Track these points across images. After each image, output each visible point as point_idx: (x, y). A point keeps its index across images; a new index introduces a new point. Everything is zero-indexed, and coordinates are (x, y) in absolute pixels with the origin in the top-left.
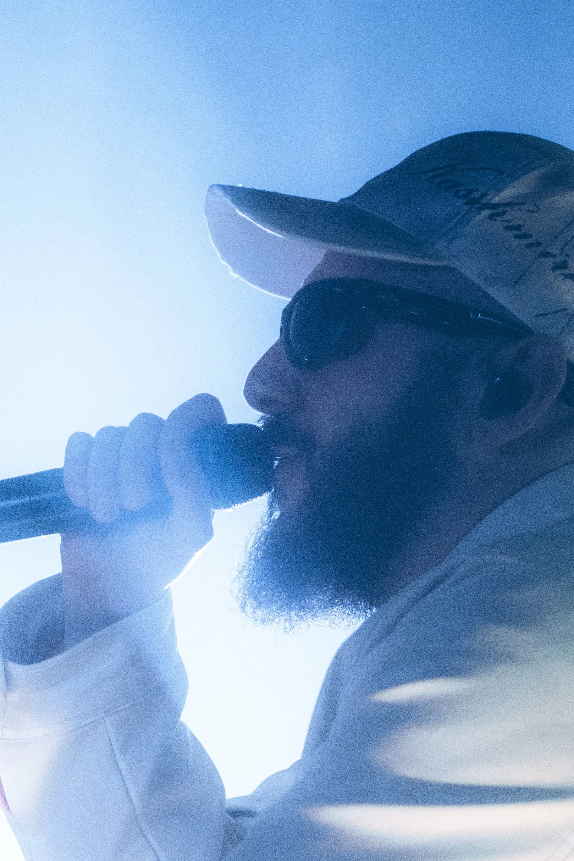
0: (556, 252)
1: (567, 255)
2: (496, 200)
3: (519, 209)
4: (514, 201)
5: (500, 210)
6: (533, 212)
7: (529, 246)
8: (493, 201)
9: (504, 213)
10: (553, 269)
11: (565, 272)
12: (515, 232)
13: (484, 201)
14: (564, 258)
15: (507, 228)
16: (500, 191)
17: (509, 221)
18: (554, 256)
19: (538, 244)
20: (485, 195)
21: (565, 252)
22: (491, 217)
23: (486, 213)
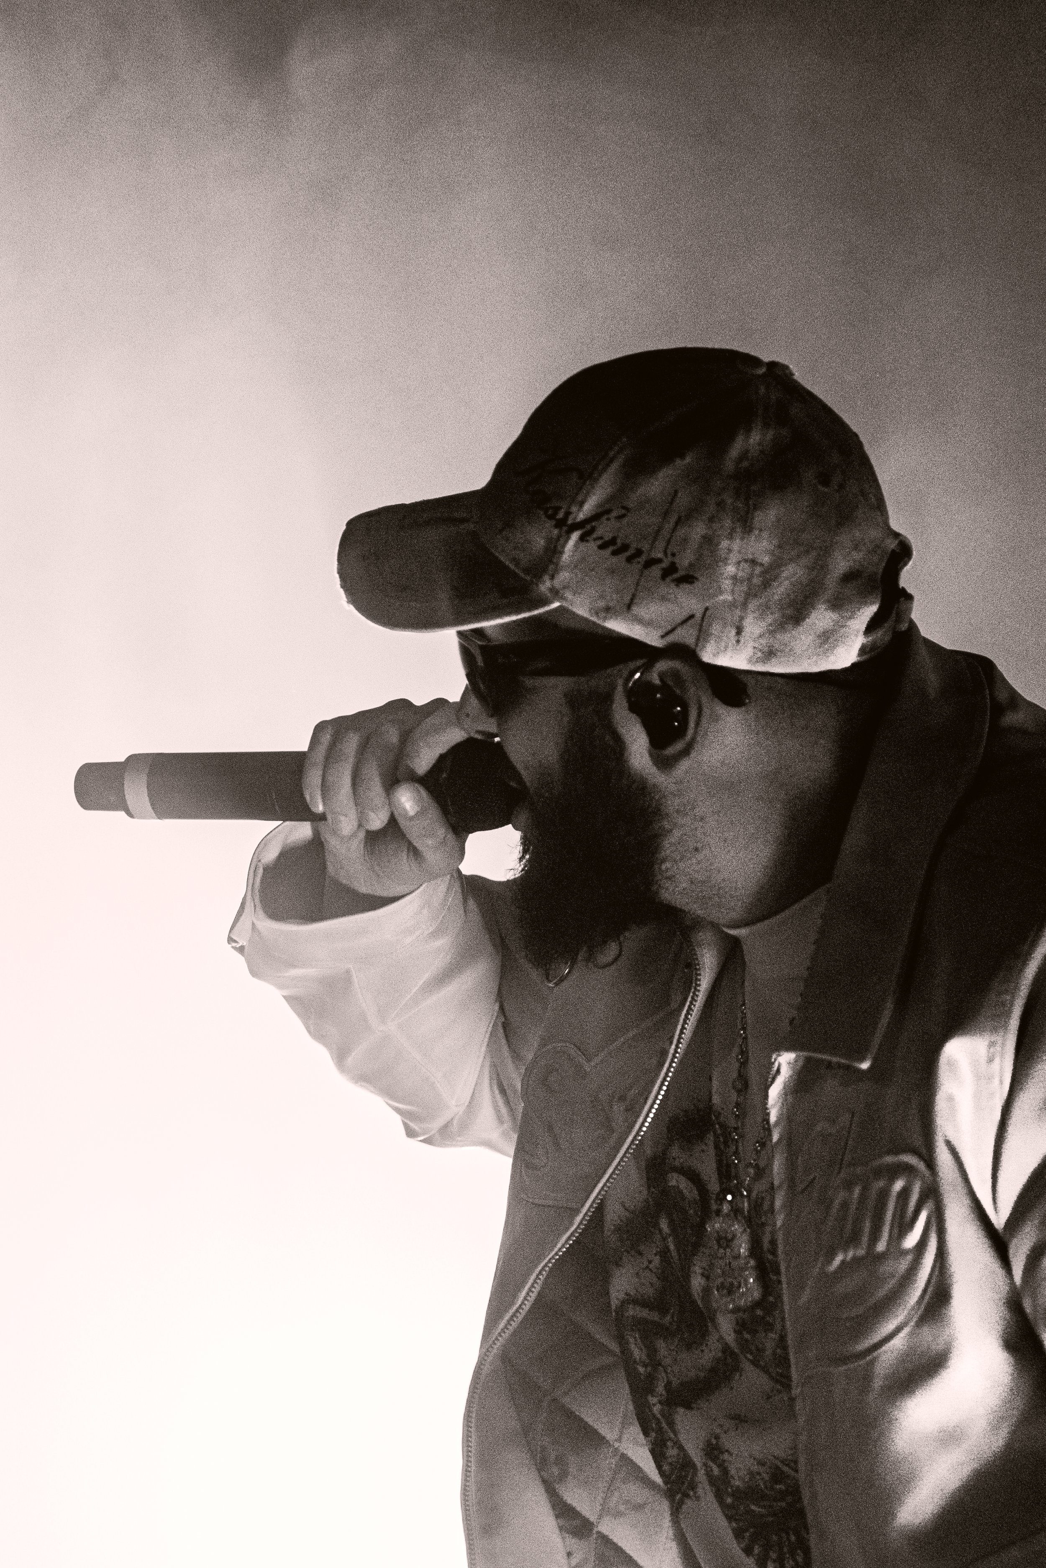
0: (660, 555)
1: (673, 555)
2: (581, 516)
3: (608, 519)
4: (600, 510)
5: (588, 527)
6: (623, 516)
7: (629, 560)
8: (578, 520)
9: (593, 530)
10: (663, 577)
11: (675, 576)
12: (611, 549)
13: (570, 522)
14: (670, 559)
15: (601, 547)
16: (582, 504)
17: (601, 538)
18: (659, 561)
19: (639, 553)
20: (568, 514)
21: (669, 552)
22: (582, 539)
23: (575, 536)
